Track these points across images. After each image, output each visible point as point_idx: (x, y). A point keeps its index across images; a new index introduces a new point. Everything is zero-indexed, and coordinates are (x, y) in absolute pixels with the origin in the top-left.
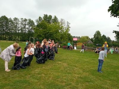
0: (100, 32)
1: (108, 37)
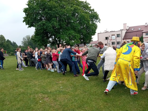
0: (4, 37)
1: (13, 42)
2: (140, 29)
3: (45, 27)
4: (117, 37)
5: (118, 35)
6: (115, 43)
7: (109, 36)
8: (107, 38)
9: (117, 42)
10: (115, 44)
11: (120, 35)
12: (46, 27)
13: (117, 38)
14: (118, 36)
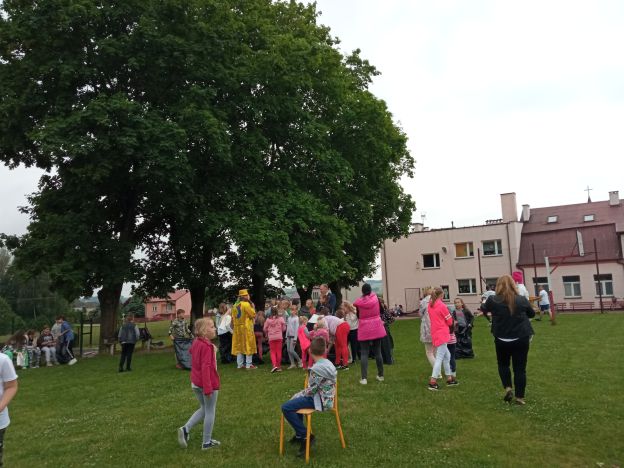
2: (590, 218)
3: (128, 140)
4: (482, 254)
5: (491, 243)
6: (474, 287)
7: (445, 250)
8: (429, 261)
9: (488, 280)
10: (474, 290)
11: (499, 242)
12: (133, 140)
13: (487, 261)
14: (488, 250)
